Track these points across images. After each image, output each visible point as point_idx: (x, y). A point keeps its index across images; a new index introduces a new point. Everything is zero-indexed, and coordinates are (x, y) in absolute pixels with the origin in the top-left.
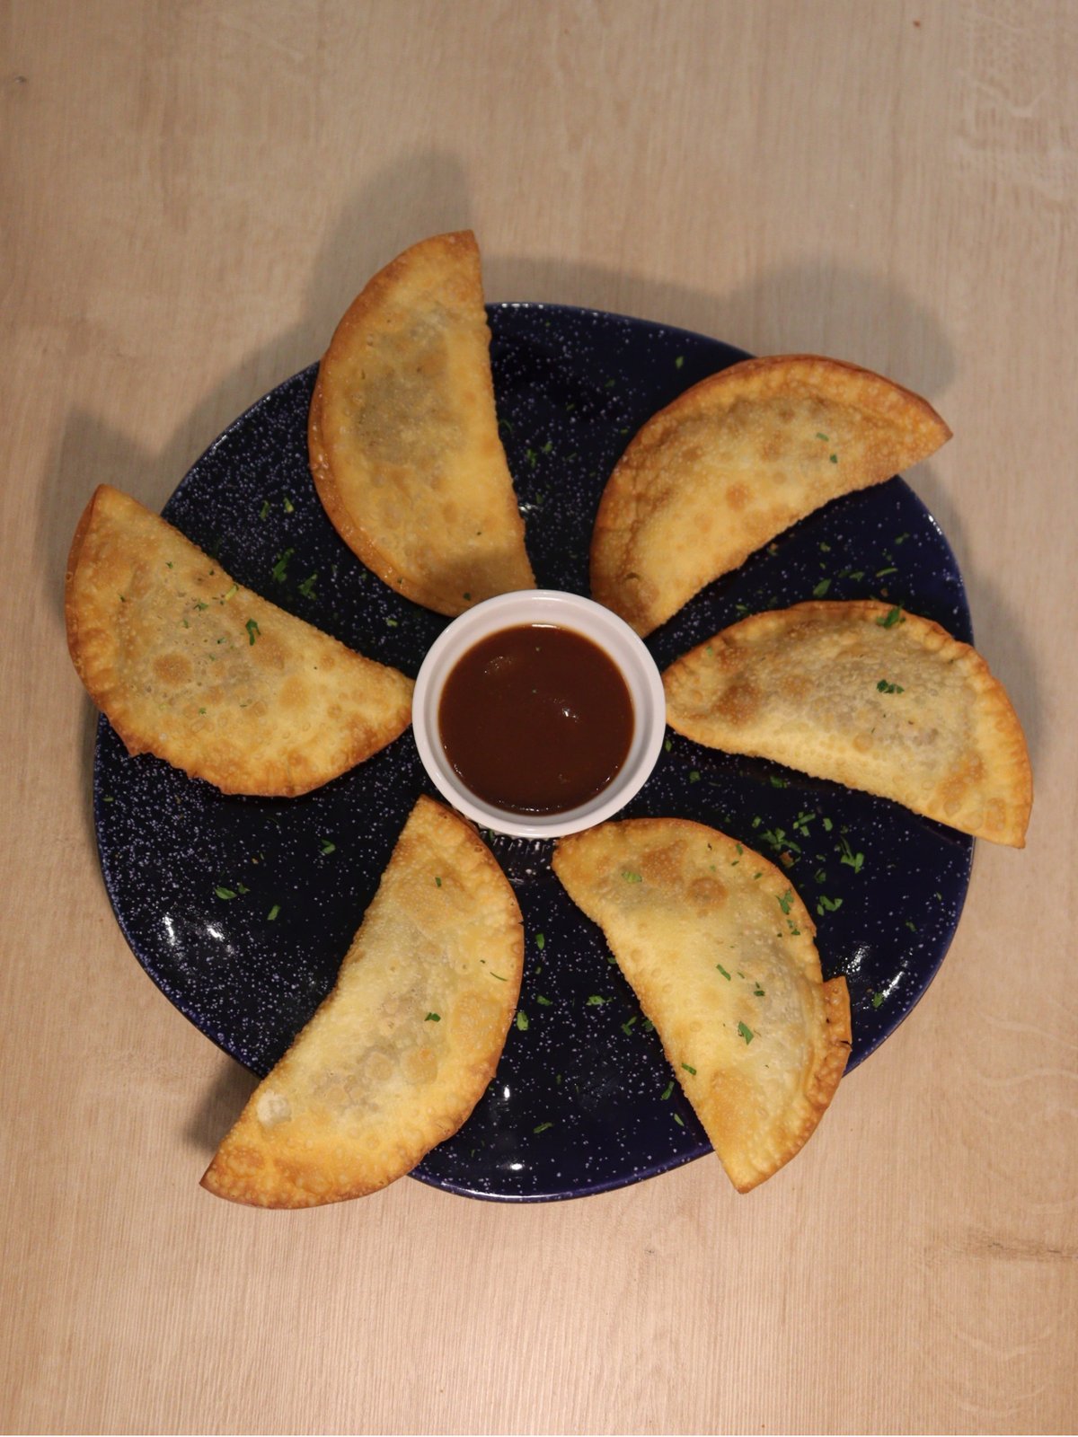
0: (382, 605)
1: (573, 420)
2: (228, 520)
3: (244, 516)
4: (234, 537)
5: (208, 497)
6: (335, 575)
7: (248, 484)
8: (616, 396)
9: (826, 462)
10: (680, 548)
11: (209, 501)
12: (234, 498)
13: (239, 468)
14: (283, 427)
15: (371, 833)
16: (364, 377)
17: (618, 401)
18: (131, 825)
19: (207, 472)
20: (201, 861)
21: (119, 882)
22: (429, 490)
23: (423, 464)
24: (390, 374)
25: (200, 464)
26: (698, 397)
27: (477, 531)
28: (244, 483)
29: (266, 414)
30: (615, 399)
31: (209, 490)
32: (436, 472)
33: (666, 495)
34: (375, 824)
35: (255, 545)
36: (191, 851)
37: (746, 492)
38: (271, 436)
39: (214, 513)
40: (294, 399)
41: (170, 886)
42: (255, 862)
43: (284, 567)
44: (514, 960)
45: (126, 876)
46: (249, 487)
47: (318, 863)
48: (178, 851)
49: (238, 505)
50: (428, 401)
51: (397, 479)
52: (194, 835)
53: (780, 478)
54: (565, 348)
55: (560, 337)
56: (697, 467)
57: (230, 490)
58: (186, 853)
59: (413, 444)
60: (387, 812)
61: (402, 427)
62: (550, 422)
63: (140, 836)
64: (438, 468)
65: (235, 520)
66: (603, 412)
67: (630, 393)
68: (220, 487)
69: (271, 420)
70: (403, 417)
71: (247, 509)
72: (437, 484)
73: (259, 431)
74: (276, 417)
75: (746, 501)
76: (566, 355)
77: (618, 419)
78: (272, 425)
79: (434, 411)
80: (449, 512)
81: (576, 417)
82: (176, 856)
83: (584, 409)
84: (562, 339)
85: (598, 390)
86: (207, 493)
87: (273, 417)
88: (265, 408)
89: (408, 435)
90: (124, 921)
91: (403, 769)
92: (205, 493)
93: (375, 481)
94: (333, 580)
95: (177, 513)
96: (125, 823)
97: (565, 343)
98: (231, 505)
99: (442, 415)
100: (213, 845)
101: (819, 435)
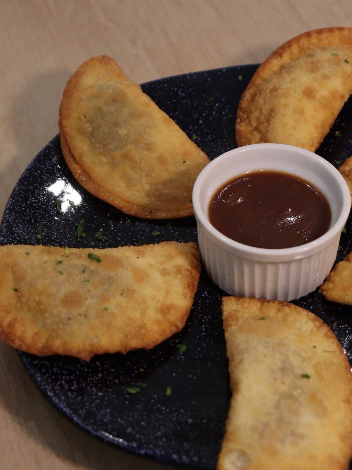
0: (147, 229)
1: (201, 121)
2: (40, 216)
3: (49, 213)
4: (47, 224)
5: (24, 208)
6: (112, 226)
7: (43, 198)
8: (217, 103)
9: (344, 64)
10: (294, 128)
11: (25, 211)
12: (38, 205)
13: (35, 192)
14: (50, 168)
15: (204, 332)
16: (85, 117)
17: (219, 105)
18: (57, 371)
19: (19, 198)
20: (109, 378)
21: (64, 400)
22: (146, 152)
23: (136, 142)
24: (100, 109)
25: (12, 197)
26: (261, 74)
27: (182, 162)
28: (41, 198)
29: (38, 165)
30: (217, 105)
31: (23, 205)
32: (146, 142)
33: (272, 113)
34: (203, 326)
35: (61, 225)
36: (100, 375)
37: (312, 89)
38: (45, 173)
39: (31, 215)
40: (51, 154)
41: (97, 395)
42: (142, 370)
43: (82, 229)
44: (332, 340)
45: (67, 396)
46: (44, 199)
47: (181, 358)
48: (93, 376)
49: (42, 208)
50: (126, 111)
51: (126, 157)
52: (98, 367)
53: (326, 77)
54: (179, 93)
55: (174, 89)
56: (280, 92)
57: (35, 203)
58: (98, 376)
59: (128, 136)
60: (206, 319)
61: (117, 129)
62: (189, 127)
63: (65, 375)
64: (146, 139)
65: (44, 215)
66: (214, 112)
67: (223, 99)
68: (29, 202)
69: (42, 166)
70: (116, 124)
71: (48, 209)
72: (149, 147)
73: (38, 173)
74: (44, 164)
75: (315, 93)
76: (182, 95)
77: (224, 113)
78: (44, 168)
79: (131, 114)
80: (162, 160)
81: (201, 120)
82: (93, 379)
83: (204, 115)
84: (176, 89)
85: (206, 104)
86: (23, 207)
87: (43, 165)
88: (36, 162)
89: (123, 132)
90: (78, 418)
91: (203, 295)
92: (21, 207)
93: (114, 165)
94: (112, 228)
95: (10, 220)
96: (53, 371)
97: (178, 90)
98: (39, 209)
99: (136, 115)
100: (112, 369)
101: (332, 55)
